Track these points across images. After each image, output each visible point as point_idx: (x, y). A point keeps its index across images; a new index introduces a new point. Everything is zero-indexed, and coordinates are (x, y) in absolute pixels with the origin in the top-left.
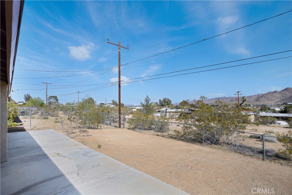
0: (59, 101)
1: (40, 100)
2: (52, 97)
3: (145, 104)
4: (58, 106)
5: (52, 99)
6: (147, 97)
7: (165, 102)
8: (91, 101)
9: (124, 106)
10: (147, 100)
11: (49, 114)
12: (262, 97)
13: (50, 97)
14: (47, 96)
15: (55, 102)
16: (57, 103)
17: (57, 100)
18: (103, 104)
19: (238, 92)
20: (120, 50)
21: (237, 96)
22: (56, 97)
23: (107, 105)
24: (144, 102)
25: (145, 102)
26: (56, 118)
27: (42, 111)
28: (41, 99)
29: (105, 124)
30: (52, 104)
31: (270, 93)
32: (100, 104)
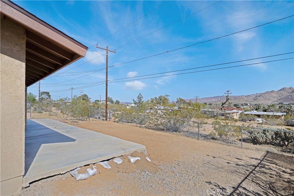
0: (51, 97)
1: (32, 96)
2: (44, 93)
3: (137, 101)
4: (51, 101)
5: (44, 95)
6: (140, 94)
7: (160, 100)
8: (85, 98)
9: (120, 103)
10: (140, 97)
11: (42, 109)
12: (260, 96)
13: (42, 92)
14: (39, 92)
15: (47, 98)
16: (49, 100)
17: (49, 96)
18: (98, 101)
19: (228, 91)
20: (107, 54)
21: (227, 95)
22: (49, 93)
23: (102, 102)
24: (136, 100)
25: (138, 100)
26: (49, 112)
27: (36, 106)
28: (33, 94)
29: (95, 118)
30: (44, 100)
31: (267, 92)
32: (95, 101)
